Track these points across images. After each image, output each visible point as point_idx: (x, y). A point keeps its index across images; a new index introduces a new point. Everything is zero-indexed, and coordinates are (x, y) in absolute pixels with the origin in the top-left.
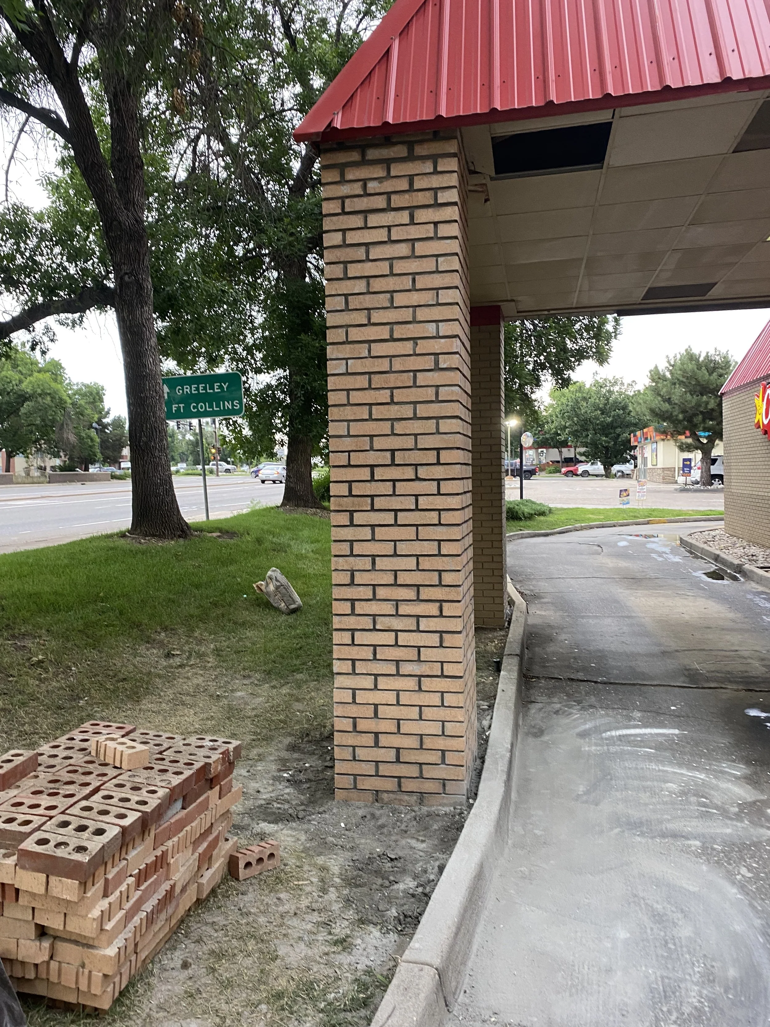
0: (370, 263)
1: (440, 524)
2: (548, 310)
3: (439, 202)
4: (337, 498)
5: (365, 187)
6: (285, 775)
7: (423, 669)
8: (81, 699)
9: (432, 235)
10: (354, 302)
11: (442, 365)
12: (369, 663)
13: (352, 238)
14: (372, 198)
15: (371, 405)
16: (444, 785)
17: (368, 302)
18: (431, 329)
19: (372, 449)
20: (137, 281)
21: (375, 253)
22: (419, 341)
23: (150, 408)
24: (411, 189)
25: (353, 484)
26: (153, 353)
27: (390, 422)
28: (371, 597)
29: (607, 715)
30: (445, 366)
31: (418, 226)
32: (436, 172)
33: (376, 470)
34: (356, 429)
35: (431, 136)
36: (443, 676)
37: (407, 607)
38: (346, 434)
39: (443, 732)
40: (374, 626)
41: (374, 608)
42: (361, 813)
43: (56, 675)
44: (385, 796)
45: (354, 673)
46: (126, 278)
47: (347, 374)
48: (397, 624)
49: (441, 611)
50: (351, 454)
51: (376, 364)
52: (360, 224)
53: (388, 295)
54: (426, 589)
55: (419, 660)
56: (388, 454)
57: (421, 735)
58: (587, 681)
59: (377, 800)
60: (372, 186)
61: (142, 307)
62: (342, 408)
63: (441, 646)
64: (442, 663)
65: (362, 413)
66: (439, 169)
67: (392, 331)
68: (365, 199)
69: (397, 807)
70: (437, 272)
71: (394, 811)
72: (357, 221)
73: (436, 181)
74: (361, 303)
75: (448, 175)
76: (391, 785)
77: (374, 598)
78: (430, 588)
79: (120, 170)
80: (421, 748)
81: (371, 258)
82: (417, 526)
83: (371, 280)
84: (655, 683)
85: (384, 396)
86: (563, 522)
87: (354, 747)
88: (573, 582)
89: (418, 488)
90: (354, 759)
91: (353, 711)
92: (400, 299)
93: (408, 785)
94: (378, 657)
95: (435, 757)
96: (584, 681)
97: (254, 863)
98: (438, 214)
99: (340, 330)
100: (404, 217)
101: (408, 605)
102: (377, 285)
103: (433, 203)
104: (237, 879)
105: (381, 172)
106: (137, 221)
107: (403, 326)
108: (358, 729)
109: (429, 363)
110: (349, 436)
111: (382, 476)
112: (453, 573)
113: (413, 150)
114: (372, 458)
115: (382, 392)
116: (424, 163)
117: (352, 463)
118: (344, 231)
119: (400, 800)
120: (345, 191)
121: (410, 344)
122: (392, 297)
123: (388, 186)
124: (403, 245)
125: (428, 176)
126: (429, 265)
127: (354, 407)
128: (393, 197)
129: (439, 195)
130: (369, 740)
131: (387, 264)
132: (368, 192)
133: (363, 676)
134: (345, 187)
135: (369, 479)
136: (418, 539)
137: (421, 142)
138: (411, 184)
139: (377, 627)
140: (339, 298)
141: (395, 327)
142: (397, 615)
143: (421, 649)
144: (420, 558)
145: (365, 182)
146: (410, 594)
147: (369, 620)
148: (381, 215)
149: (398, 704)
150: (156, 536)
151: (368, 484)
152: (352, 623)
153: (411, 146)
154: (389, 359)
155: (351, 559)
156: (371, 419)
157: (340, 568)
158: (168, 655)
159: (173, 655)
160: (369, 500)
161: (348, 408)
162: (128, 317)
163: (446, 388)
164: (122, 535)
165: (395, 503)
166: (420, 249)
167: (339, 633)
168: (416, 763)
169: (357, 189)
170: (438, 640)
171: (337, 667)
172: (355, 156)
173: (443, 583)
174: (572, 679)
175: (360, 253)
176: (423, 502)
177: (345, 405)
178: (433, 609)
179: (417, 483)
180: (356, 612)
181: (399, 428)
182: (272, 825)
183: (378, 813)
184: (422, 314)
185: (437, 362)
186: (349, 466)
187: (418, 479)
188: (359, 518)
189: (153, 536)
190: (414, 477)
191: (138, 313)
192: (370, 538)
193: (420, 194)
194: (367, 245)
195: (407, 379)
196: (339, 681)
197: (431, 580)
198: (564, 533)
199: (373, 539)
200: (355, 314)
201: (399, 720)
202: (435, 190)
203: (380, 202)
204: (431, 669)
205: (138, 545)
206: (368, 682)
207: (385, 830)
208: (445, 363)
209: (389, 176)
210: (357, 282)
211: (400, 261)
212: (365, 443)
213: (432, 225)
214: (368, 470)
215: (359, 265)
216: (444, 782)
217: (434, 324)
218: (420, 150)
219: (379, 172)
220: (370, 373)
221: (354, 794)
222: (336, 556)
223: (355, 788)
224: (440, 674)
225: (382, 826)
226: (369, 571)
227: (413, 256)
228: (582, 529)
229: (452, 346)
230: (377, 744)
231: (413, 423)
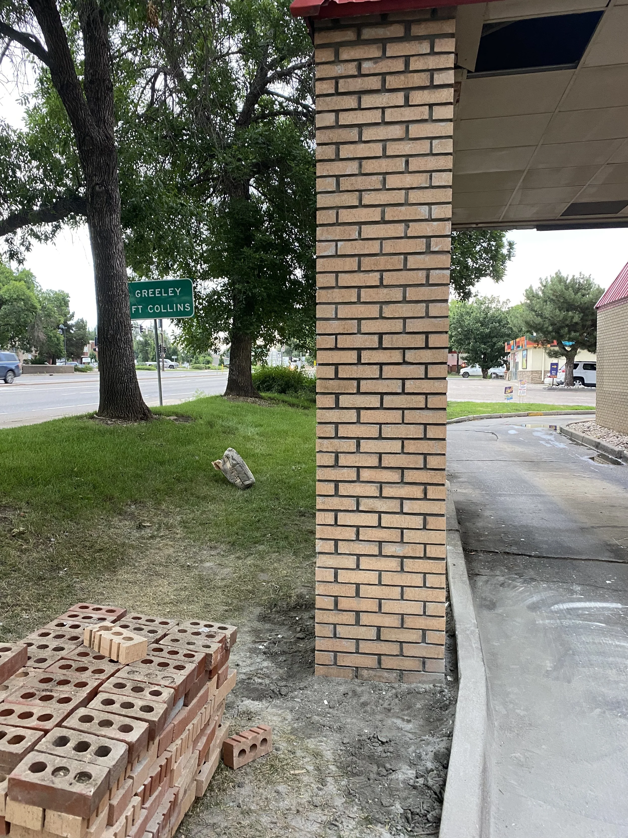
0: (363, 145)
1: (426, 408)
2: (477, 224)
3: (435, 84)
4: (323, 381)
5: (359, 68)
6: (261, 647)
7: (406, 551)
8: (60, 569)
9: (427, 117)
10: (345, 184)
11: (433, 249)
12: (352, 543)
13: (345, 119)
14: (366, 79)
15: (359, 288)
16: (424, 663)
17: (360, 183)
18: (423, 212)
19: (359, 332)
20: (107, 191)
21: (368, 134)
22: (411, 224)
23: (116, 305)
24: (407, 70)
25: (340, 367)
26: (120, 256)
27: (378, 306)
28: (355, 479)
29: (551, 589)
30: (436, 249)
31: (413, 108)
32: (433, 53)
33: (364, 353)
34: (344, 312)
35: (428, 16)
36: (425, 557)
37: (391, 490)
38: (334, 316)
39: (425, 612)
40: (358, 507)
41: (358, 490)
42: (342, 689)
43: (36, 545)
44: (365, 673)
45: (336, 552)
46: (97, 188)
47: (337, 256)
48: (380, 505)
49: (425, 494)
50: (338, 336)
51: (366, 246)
52: (354, 105)
53: (381, 177)
54: (411, 472)
55: (402, 542)
56: (376, 338)
57: (403, 615)
58: (522, 555)
59: (357, 677)
60: (367, 67)
61: (111, 215)
62: (330, 291)
63: (425, 528)
64: (425, 544)
65: (351, 296)
66: (436, 50)
67: (383, 213)
68: (359, 80)
69: (377, 683)
70: (432, 154)
71: (374, 688)
72: (351, 102)
73: (432, 62)
74: (352, 184)
75: (445, 56)
76: (371, 662)
77: (358, 480)
78: (415, 471)
79: (92, 91)
80: (402, 627)
81: (363, 139)
82: (403, 409)
83: (364, 162)
84: (584, 557)
85: (374, 279)
87: (335, 625)
88: (480, 463)
89: (405, 371)
90: (335, 636)
91: (335, 590)
92: (392, 181)
93: (387, 663)
94: (361, 538)
95: (415, 636)
96: (519, 555)
97: (248, 750)
98: (433, 96)
99: (331, 211)
100: (399, 98)
101: (392, 487)
102: (369, 166)
103: (429, 84)
104: (232, 768)
105: (376, 51)
106: (107, 137)
107: (395, 208)
108: (339, 607)
109: (420, 245)
110: (337, 319)
111: (370, 359)
112: (439, 457)
113: (410, 30)
114: (359, 341)
115: (371, 274)
116: (421, 43)
117: (339, 346)
118: (337, 112)
119: (380, 677)
120: (339, 72)
121: (402, 227)
122: (384, 179)
123: (383, 67)
124: (397, 127)
125: (425, 57)
126: (424, 147)
127: (343, 290)
128: (388, 78)
129: (436, 76)
130: (350, 618)
131: (380, 145)
132: (363, 72)
133: (346, 556)
134: (339, 67)
135: (356, 362)
136: (403, 423)
137: (419, 21)
138: (407, 64)
139: (361, 509)
140: (330, 179)
141: (387, 209)
142: (381, 497)
143: (404, 531)
144: (406, 442)
145: (359, 62)
146: (395, 476)
147: (353, 501)
148: (375, 96)
149: (380, 584)
150: (121, 418)
151: (355, 367)
152: (335, 503)
153: (408, 26)
154: (379, 241)
155: (336, 441)
156: (359, 302)
157: (325, 450)
158: (140, 527)
159: (145, 526)
160: (355, 383)
161: (336, 290)
162: (98, 223)
163: (437, 271)
164: (91, 417)
165: (382, 386)
166: (415, 131)
167: (322, 513)
168: (397, 641)
169: (351, 69)
170: (421, 522)
171: (320, 546)
172: (350, 35)
173: (428, 467)
174: (508, 553)
175: (353, 134)
176: (410, 386)
177: (333, 288)
178: (417, 492)
179: (404, 367)
180: (340, 494)
181: (388, 311)
182: (256, 703)
183: (359, 690)
184: (414, 197)
185: (428, 245)
186: (336, 348)
187: (405, 363)
188: (344, 401)
189: (119, 418)
190: (401, 361)
191: (107, 220)
192: (355, 421)
193: (415, 75)
194: (360, 126)
195: (398, 262)
196: (321, 561)
197: (416, 463)
199: (358, 422)
200: (346, 195)
201: (380, 599)
202: (432, 72)
203: (375, 83)
204: (413, 550)
205: (106, 426)
206: (351, 562)
207: (368, 708)
208: (436, 246)
209: (384, 57)
210: (349, 163)
211: (393, 143)
212: (352, 326)
213: (427, 107)
214: (355, 353)
215: (352, 147)
216: (424, 660)
217: (427, 207)
218: (417, 30)
219: (375, 52)
220: (360, 256)
221: (334, 670)
222: (320, 438)
223: (335, 664)
224: (422, 556)
225: (364, 704)
226: (354, 453)
227: (407, 138)
228: (474, 419)
229: (444, 229)
230: (358, 623)
231: (402, 307)
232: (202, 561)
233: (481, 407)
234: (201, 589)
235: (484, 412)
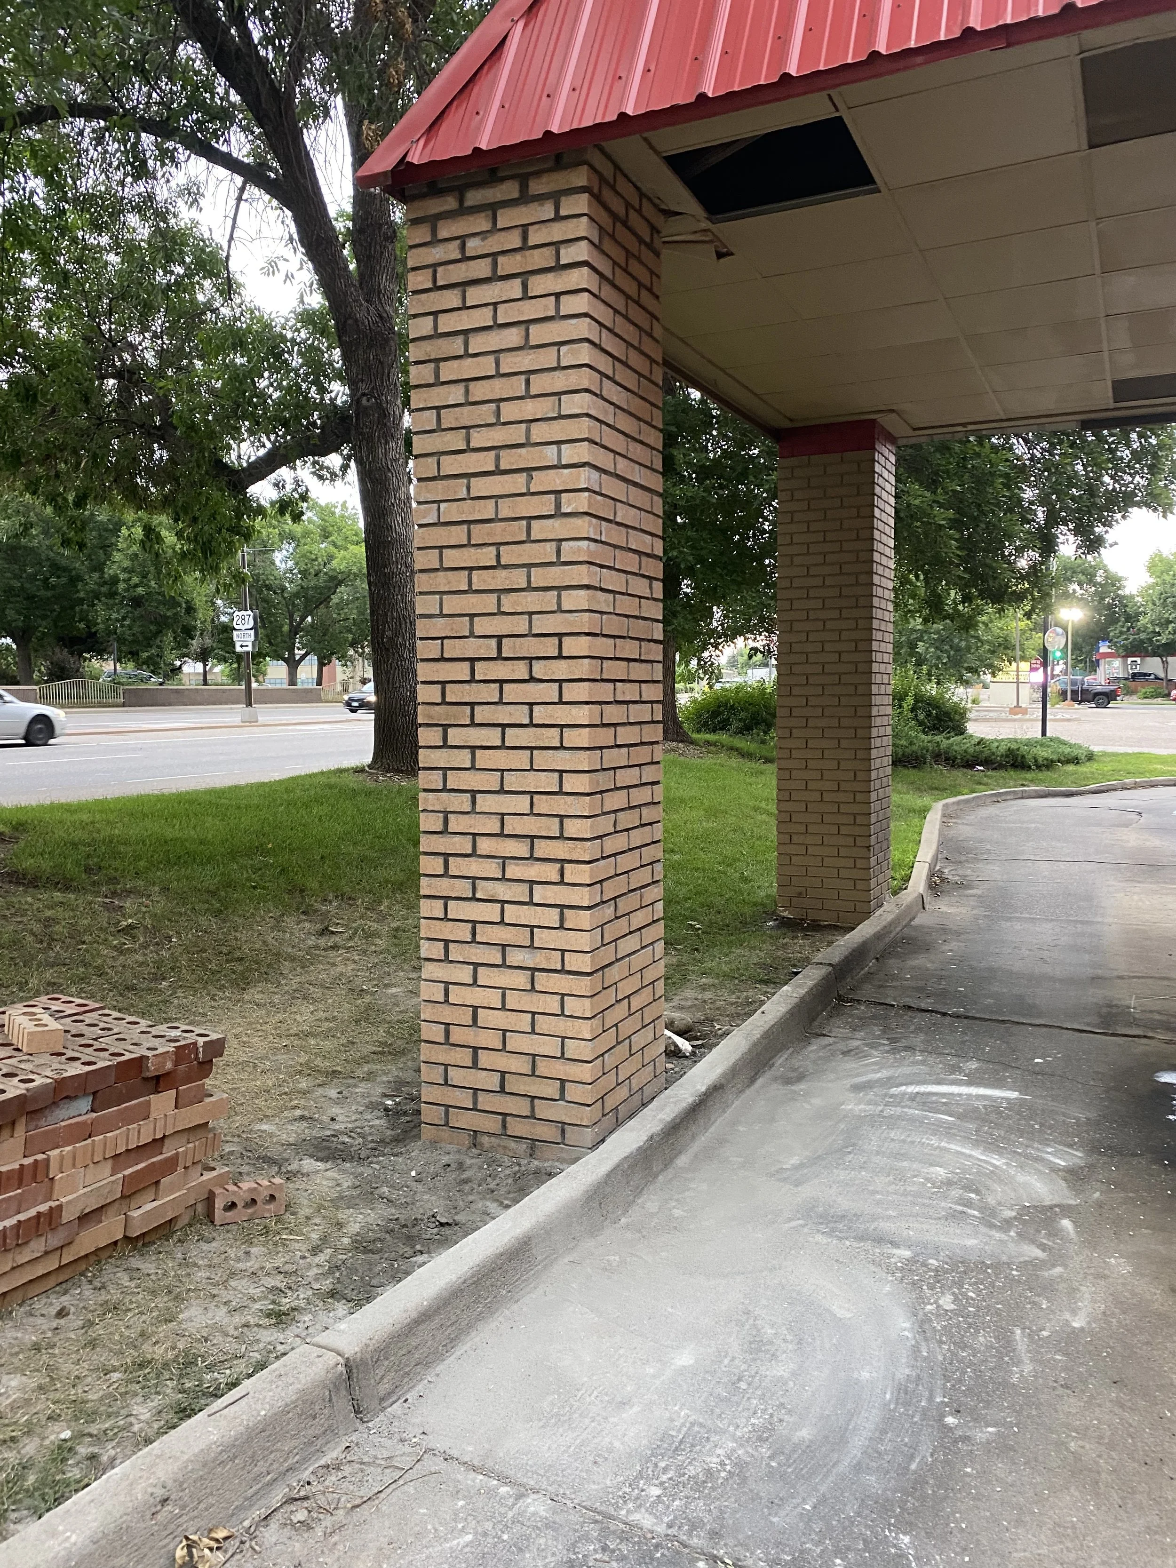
0: (470, 360)
1: (562, 747)
2: (964, 425)
3: (562, 263)
4: (427, 707)
5: (463, 247)
6: (389, 1102)
7: (538, 960)
9: (552, 313)
10: (449, 418)
11: (565, 509)
12: (467, 946)
13: (447, 323)
14: (472, 263)
15: (471, 569)
16: (563, 1131)
17: (467, 416)
18: (550, 454)
19: (472, 635)
20: (379, 405)
21: (477, 344)
22: (534, 474)
23: (397, 589)
24: (525, 247)
25: (448, 686)
26: (402, 509)
27: (495, 595)
28: (470, 852)
30: (569, 511)
31: (533, 301)
32: (558, 218)
33: (478, 665)
34: (452, 605)
35: (550, 164)
36: (562, 971)
37: (517, 868)
38: (438, 612)
39: (563, 1053)
40: (474, 894)
41: (474, 867)
42: (445, 1159)
44: (485, 1140)
45: (446, 960)
46: (364, 401)
47: (439, 524)
48: (503, 891)
49: (562, 875)
50: (445, 641)
51: (477, 508)
52: (456, 303)
53: (493, 406)
54: (543, 842)
55: (531, 946)
56: (493, 642)
57: (534, 1055)
59: (475, 1145)
60: (474, 246)
61: (387, 443)
62: (432, 575)
63: (561, 927)
64: (563, 951)
65: (459, 581)
66: (563, 213)
67: (498, 458)
68: (463, 266)
69: (498, 1156)
70: (559, 368)
71: (492, 1162)
72: (452, 299)
73: (557, 232)
74: (457, 419)
75: (575, 220)
76: (492, 1124)
77: (473, 854)
78: (548, 841)
79: (361, 245)
80: (533, 1075)
81: (471, 351)
82: (532, 749)
83: (472, 385)
85: (487, 556)
86: (1104, 775)
87: (446, 1066)
89: (533, 692)
90: (446, 1083)
91: (447, 1014)
92: (509, 411)
93: (516, 1127)
94: (478, 939)
95: (551, 1090)
96: (928, 1011)
97: (240, 1204)
98: (560, 281)
99: (430, 460)
100: (514, 289)
101: (517, 865)
102: (479, 391)
103: (553, 264)
104: (212, 1222)
105: (484, 223)
106: (381, 317)
107: (514, 451)
108: (452, 1040)
109: (546, 505)
110: (441, 615)
111: (486, 675)
112: (579, 821)
113: (527, 186)
114: (471, 647)
115: (485, 550)
116: (542, 205)
117: (445, 656)
118: (435, 314)
119: (505, 1147)
120: (437, 256)
121: (522, 478)
122: (498, 408)
123: (494, 244)
124: (514, 330)
125: (548, 224)
126: (548, 358)
127: (449, 573)
128: (501, 259)
129: (563, 252)
130: (465, 1057)
131: (491, 358)
132: (468, 254)
133: (459, 965)
134: (438, 249)
135: (468, 678)
136: (532, 769)
137: (538, 174)
138: (525, 238)
139: (478, 896)
140: (427, 413)
141: (502, 453)
142: (503, 879)
143: (535, 930)
144: (536, 797)
145: (463, 239)
146: (520, 849)
147: (467, 884)
148: (485, 287)
149: (503, 1008)
150: (402, 772)
151: (466, 686)
152: (444, 887)
153: (524, 181)
154: (493, 500)
155: (444, 795)
156: (470, 591)
157: (430, 808)
158: (325, 931)
159: (333, 932)
160: (468, 709)
161: (441, 574)
162: (367, 458)
163: (571, 543)
164: (359, 770)
165: (503, 715)
166: (538, 334)
167: (429, 901)
168: (525, 1095)
169: (452, 251)
170: (557, 918)
171: (426, 949)
172: (450, 203)
173: (565, 835)
174: (910, 1007)
175: (456, 346)
176: (541, 714)
177: (437, 570)
178: (551, 872)
179: (531, 686)
180: (451, 873)
181: (509, 603)
182: (319, 1164)
183: (468, 1162)
184: (539, 432)
185: (558, 505)
186: (442, 659)
187: (532, 679)
188: (455, 736)
189: (398, 771)
190: (527, 677)
191: (381, 451)
192: (469, 766)
193: (536, 252)
194: (465, 333)
195: (517, 531)
196: (430, 970)
197: (549, 829)
198: (1103, 792)
199: (473, 767)
200: (449, 435)
201: (505, 1031)
202: (557, 245)
203: (482, 269)
204: (548, 959)
205: (374, 785)
206: (464, 974)
207: (467, 1188)
208: (569, 505)
209: (495, 229)
210: (452, 388)
211: (508, 354)
212: (462, 626)
213: (553, 298)
214: (466, 665)
215: (455, 364)
216: (563, 1126)
217: (554, 447)
218: (537, 187)
219: (482, 223)
220: (469, 522)
221: (445, 1133)
222: (425, 790)
223: (447, 1124)
224: (559, 968)
225: (466, 1181)
226: (468, 813)
227: (526, 346)
228: (1136, 786)
229: (578, 479)
230: (475, 1065)
231: (526, 597)
232: (387, 986)
233: (1162, 763)
234: (357, 1022)
235: (1163, 773)
